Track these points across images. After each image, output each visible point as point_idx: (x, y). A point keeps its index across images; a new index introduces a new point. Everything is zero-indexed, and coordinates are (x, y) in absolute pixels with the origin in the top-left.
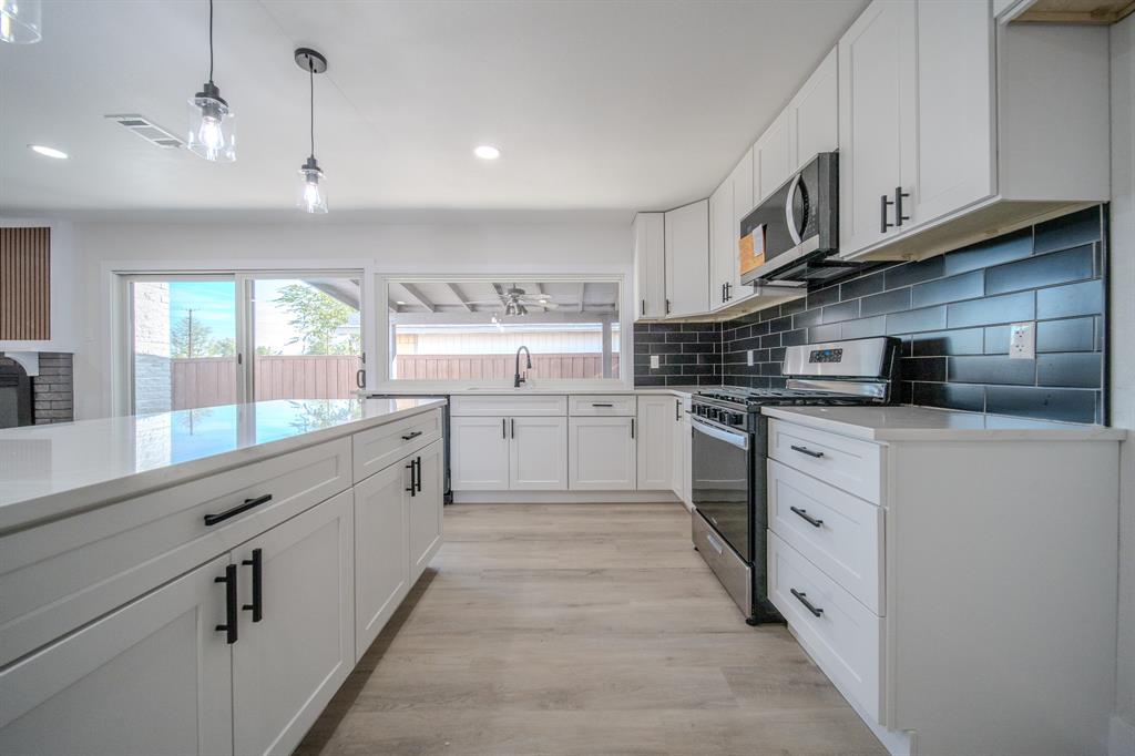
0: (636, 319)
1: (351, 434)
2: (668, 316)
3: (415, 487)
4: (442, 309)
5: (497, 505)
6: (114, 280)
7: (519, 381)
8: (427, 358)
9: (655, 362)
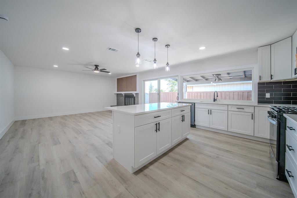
0: (258, 82)
1: (171, 109)
2: (272, 80)
3: (183, 120)
4: (198, 80)
5: (207, 130)
6: (143, 81)
7: (215, 100)
8: (195, 92)
9: (268, 95)
